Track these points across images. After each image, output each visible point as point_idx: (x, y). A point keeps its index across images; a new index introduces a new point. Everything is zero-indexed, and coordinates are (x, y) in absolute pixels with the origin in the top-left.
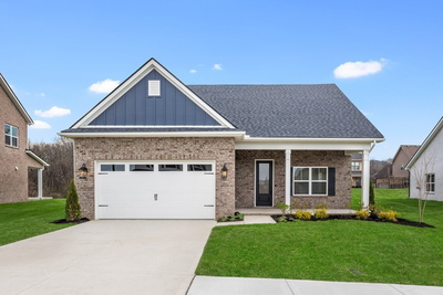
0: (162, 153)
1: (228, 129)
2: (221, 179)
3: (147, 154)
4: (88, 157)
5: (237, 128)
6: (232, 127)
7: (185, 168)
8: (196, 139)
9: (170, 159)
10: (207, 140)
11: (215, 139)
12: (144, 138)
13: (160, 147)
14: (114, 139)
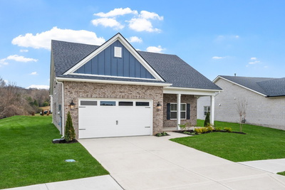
0: (123, 94)
1: (160, 82)
2: (156, 111)
3: (114, 95)
4: (74, 95)
5: (165, 81)
6: (163, 80)
7: (134, 104)
8: (143, 87)
9: (128, 98)
10: (149, 87)
11: (153, 87)
12: (112, 84)
13: (122, 90)
14: (92, 83)
